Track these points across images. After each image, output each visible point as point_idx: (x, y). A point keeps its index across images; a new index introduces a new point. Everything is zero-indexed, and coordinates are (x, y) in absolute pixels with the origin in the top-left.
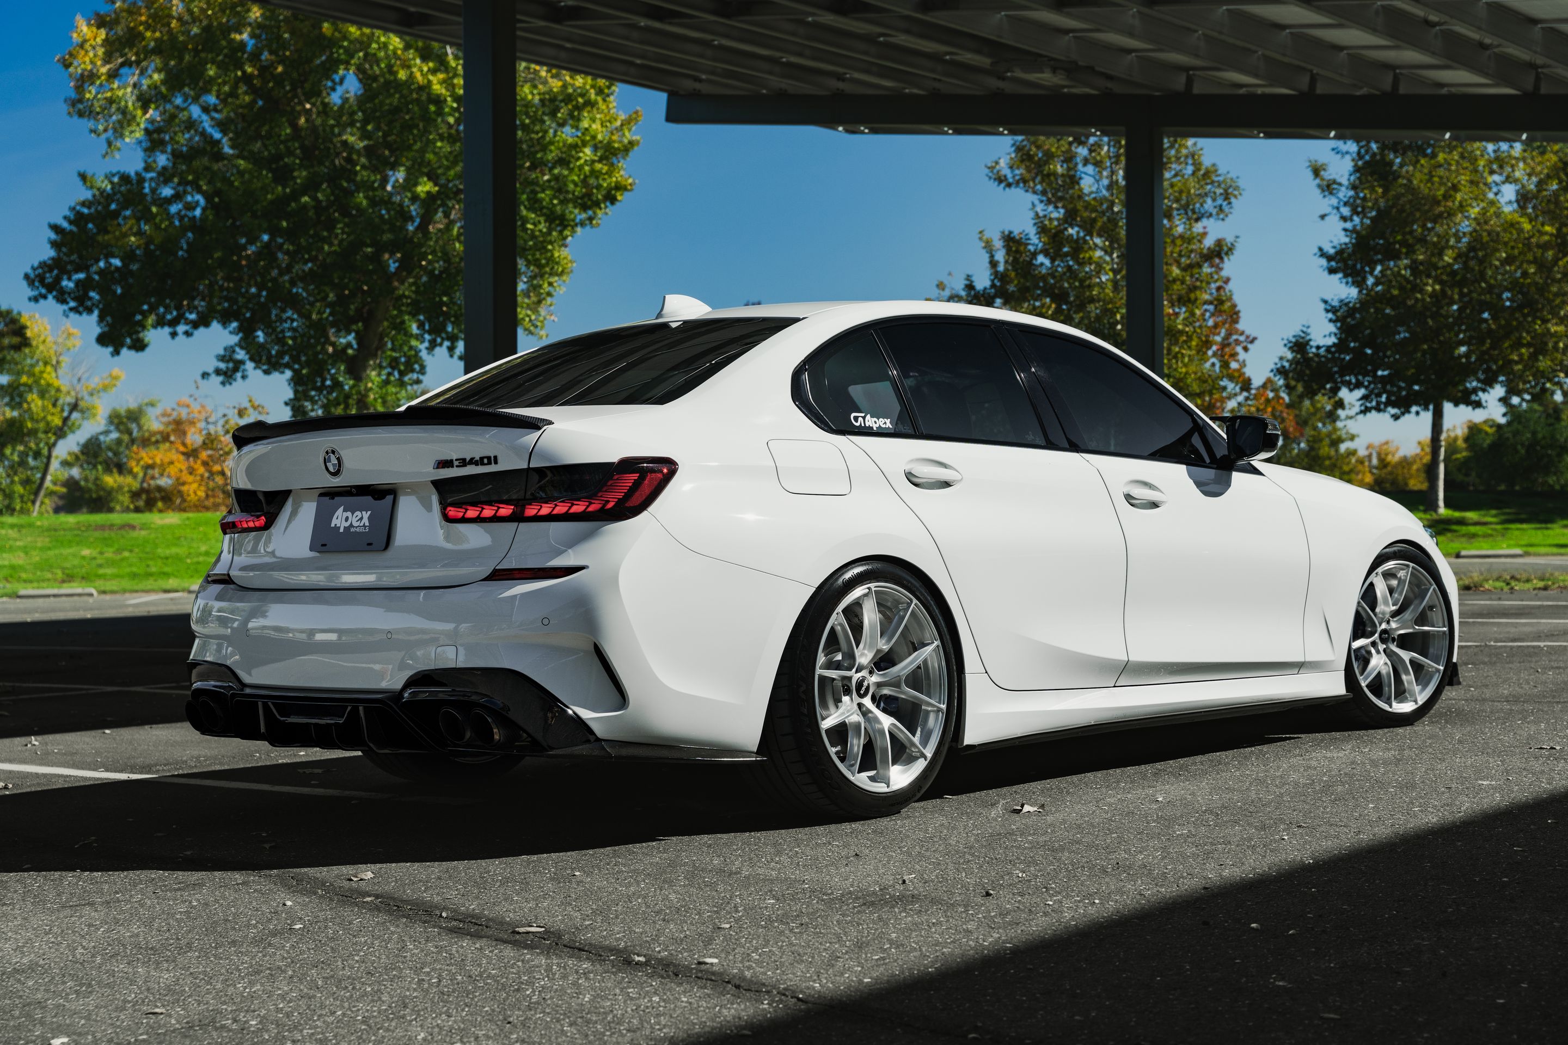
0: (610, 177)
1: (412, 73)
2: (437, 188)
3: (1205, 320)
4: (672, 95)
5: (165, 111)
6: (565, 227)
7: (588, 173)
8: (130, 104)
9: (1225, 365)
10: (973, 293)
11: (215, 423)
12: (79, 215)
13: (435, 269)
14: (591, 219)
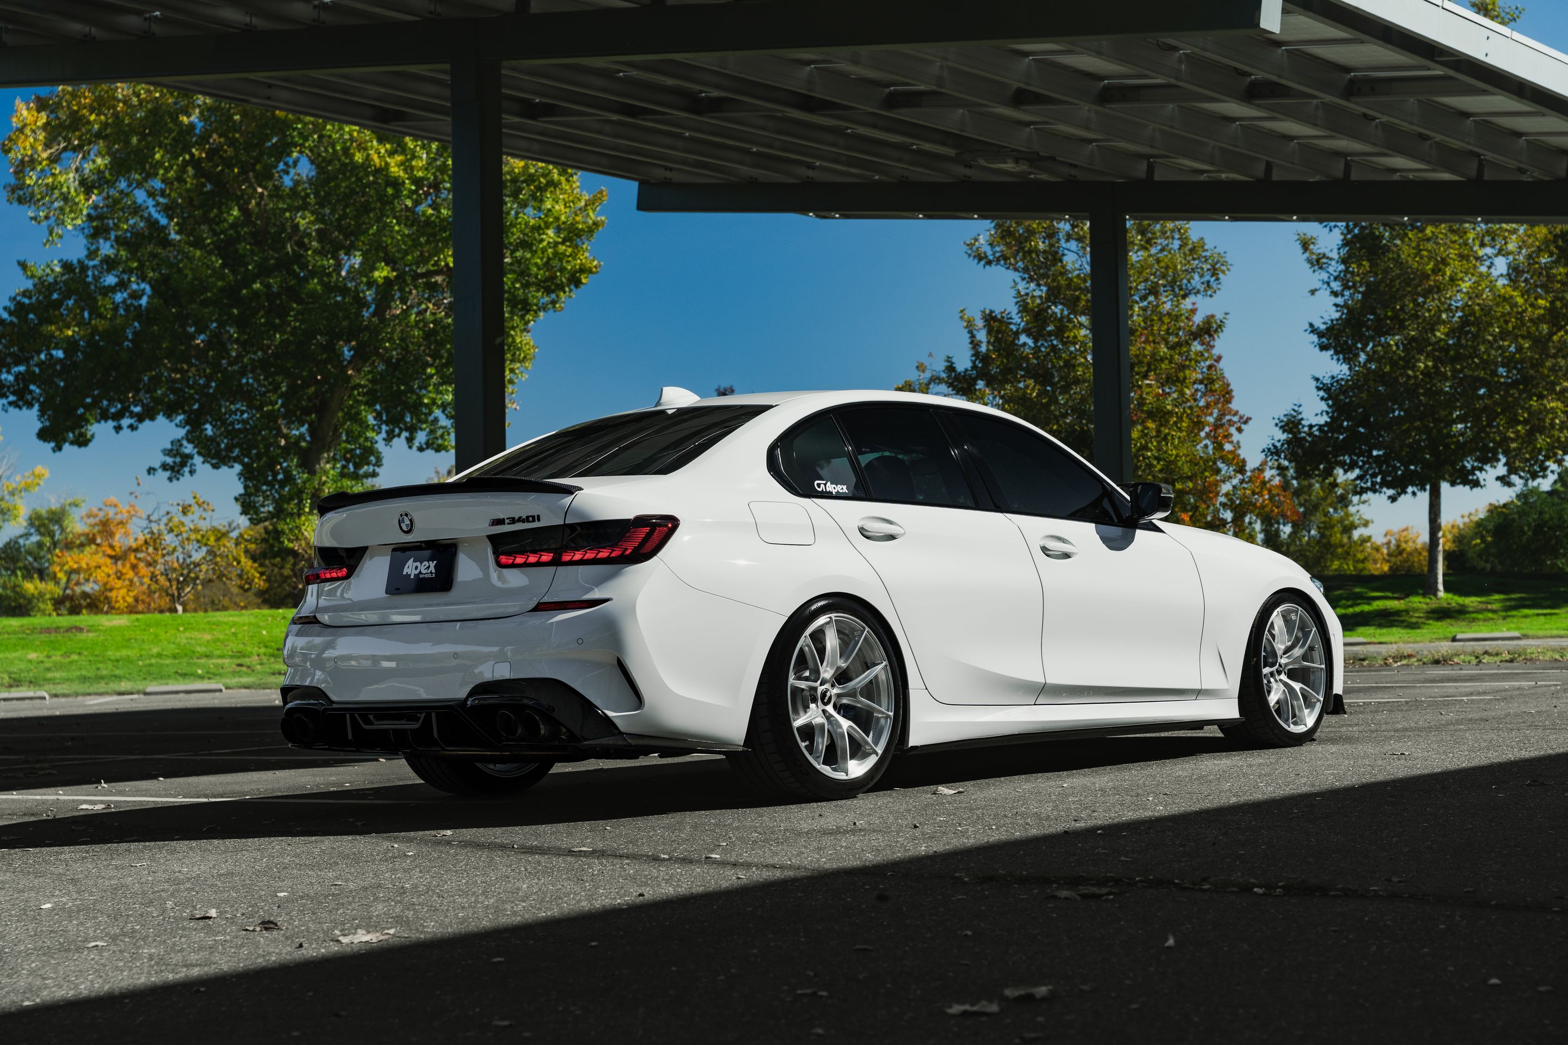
0: (575, 259)
1: (368, 155)
2: (395, 274)
3: (1195, 400)
4: (643, 184)
5: (108, 197)
6: (528, 311)
7: (551, 255)
8: (72, 190)
9: (1219, 447)
10: (953, 374)
11: (158, 521)
12: (20, 305)
13: (392, 357)
14: (554, 303)
